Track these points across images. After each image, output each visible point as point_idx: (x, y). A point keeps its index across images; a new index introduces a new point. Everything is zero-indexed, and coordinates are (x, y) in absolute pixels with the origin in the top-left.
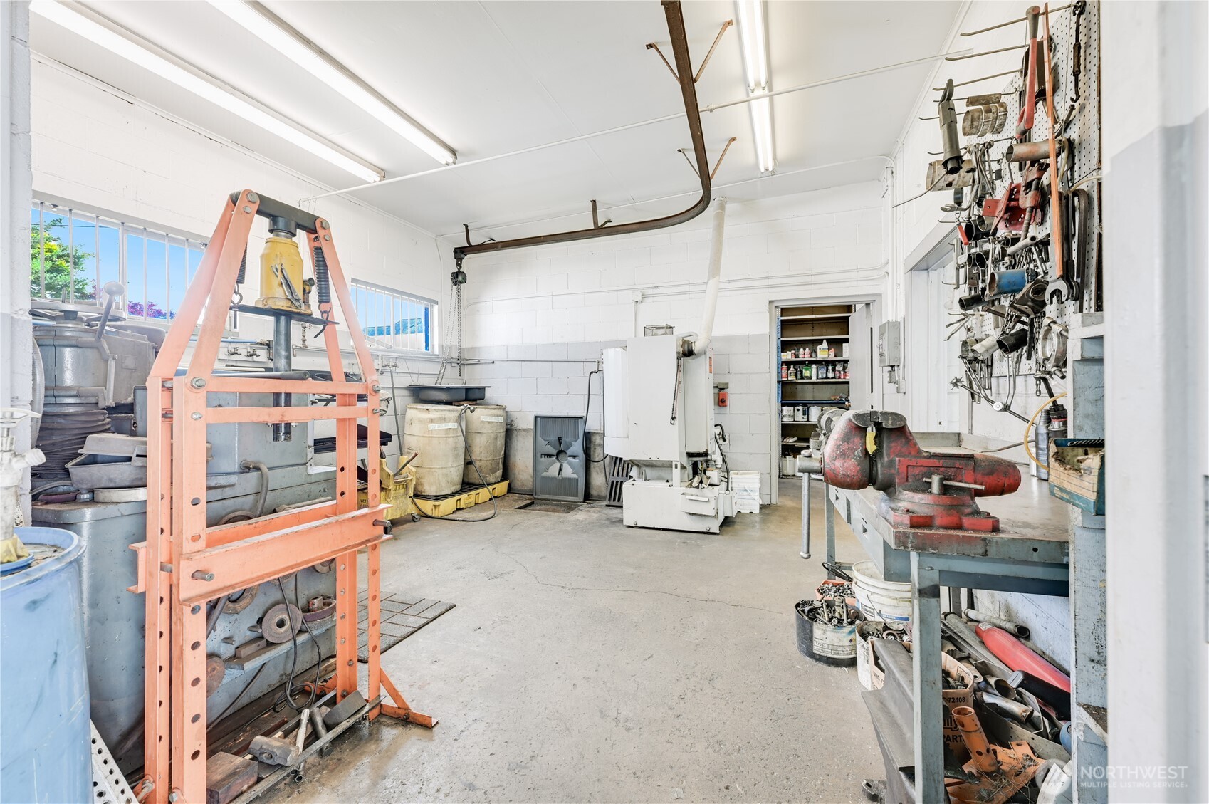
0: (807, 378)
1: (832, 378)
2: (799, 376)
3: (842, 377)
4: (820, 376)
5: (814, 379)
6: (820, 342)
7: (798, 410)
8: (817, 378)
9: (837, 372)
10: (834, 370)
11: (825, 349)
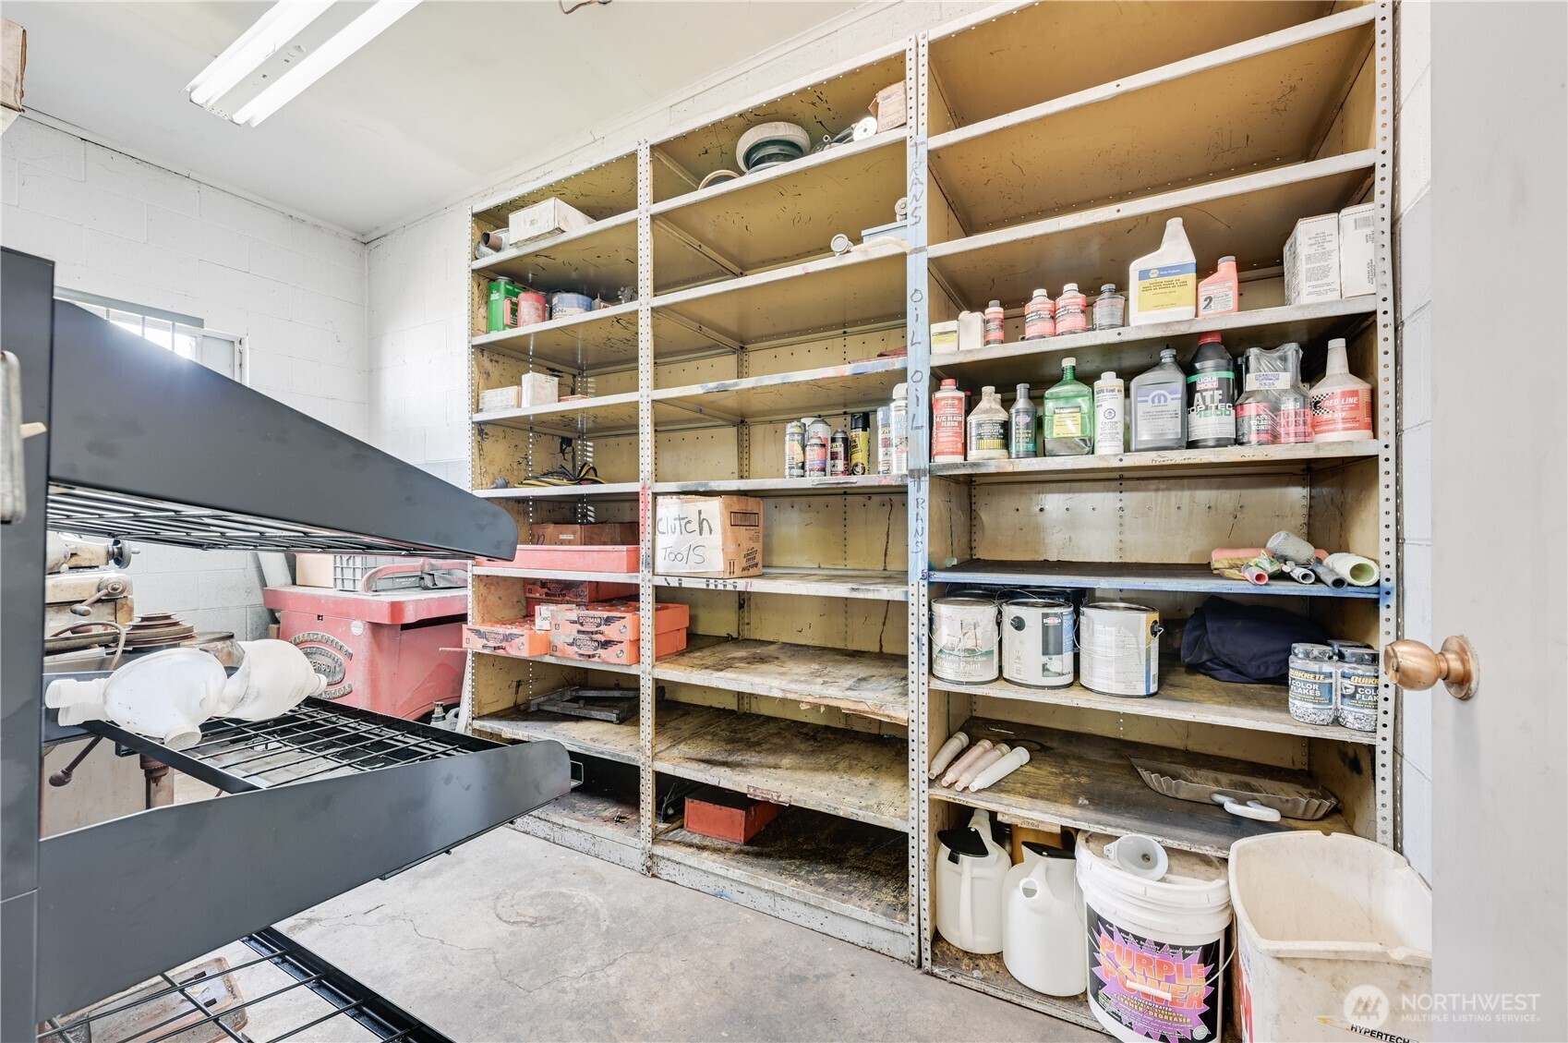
0: (1071, 446)
1: (1221, 443)
2: (1020, 439)
3: (1288, 429)
4: (1144, 435)
5: (1108, 453)
6: (1148, 234)
7: (1019, 624)
8: (1127, 449)
9: (1251, 408)
10: (1235, 391)
11: (1181, 269)
